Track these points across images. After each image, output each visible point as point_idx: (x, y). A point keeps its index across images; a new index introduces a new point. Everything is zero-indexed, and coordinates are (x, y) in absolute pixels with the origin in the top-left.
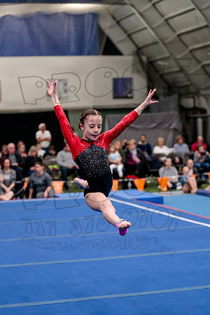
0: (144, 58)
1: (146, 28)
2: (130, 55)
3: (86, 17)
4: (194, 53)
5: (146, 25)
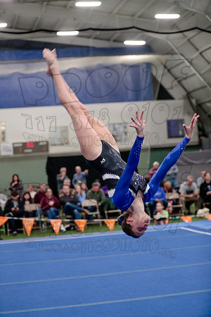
0: (194, 101)
1: (194, 74)
2: (180, 99)
3: (141, 67)
5: (195, 72)
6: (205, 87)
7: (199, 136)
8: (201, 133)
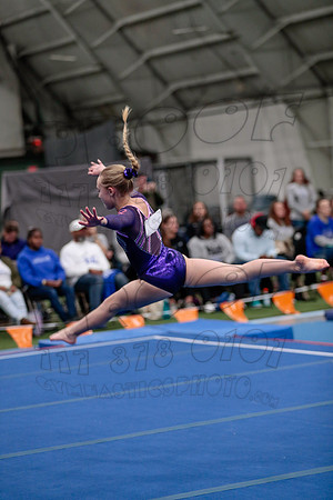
4: (129, 33)
6: (47, 12)
7: (26, 134)
8: (29, 127)
